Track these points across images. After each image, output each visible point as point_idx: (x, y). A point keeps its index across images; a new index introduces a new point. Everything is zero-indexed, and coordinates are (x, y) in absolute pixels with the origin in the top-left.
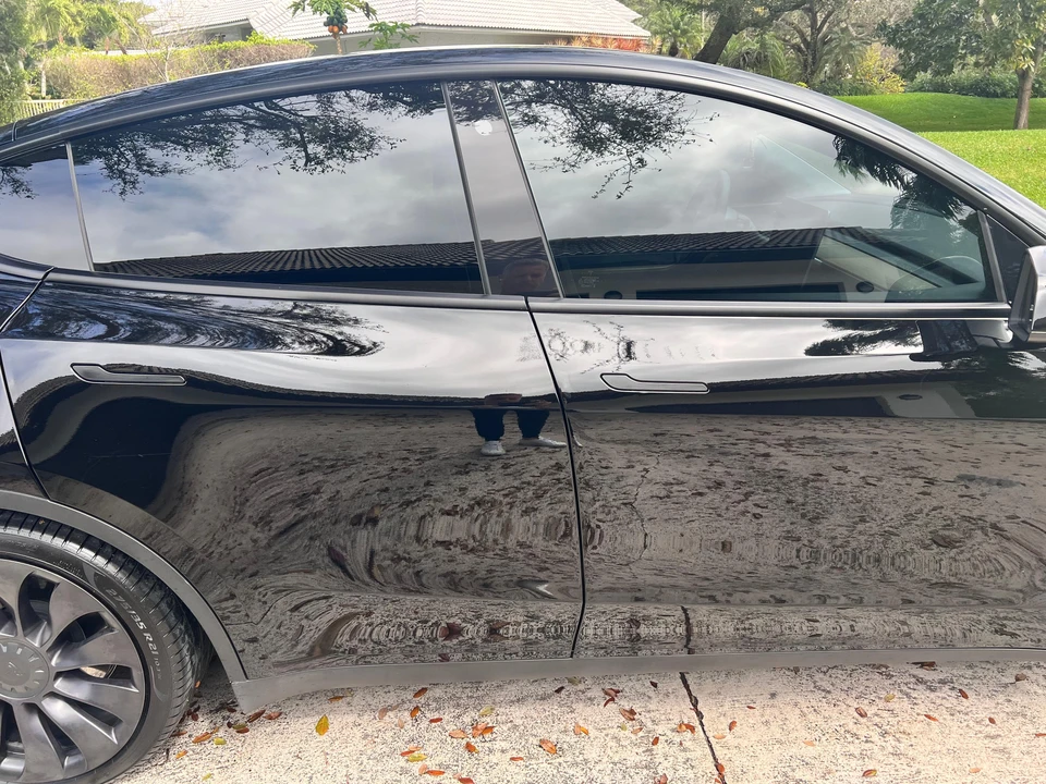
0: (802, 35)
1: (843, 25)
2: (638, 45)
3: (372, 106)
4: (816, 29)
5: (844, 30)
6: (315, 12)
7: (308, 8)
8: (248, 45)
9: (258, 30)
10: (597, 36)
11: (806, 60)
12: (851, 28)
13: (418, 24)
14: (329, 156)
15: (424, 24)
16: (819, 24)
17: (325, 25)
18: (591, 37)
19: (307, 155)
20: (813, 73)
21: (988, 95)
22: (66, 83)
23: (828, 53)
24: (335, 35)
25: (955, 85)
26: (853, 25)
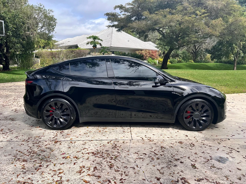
0: (193, 50)
1: (202, 49)
2: (156, 52)
3: (99, 61)
4: (196, 50)
5: (202, 50)
6: (91, 44)
7: (90, 44)
8: (77, 50)
9: (79, 47)
10: (148, 50)
11: (194, 56)
12: (203, 49)
13: (111, 47)
14: (92, 66)
15: (112, 47)
16: (197, 48)
17: (93, 47)
18: (146, 50)
19: (89, 66)
20: (195, 58)
21: (231, 64)
22: (41, 55)
23: (198, 54)
24: (94, 49)
25: (224, 62)
26: (204, 49)
